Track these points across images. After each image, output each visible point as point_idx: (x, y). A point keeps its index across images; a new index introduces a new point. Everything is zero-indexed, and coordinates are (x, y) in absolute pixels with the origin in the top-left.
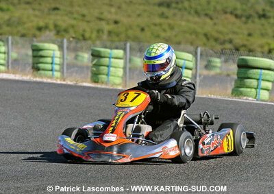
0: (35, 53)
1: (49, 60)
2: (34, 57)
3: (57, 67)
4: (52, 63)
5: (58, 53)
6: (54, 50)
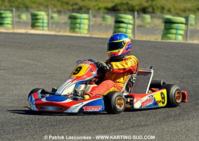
0: (34, 17)
1: (41, 21)
2: (33, 19)
3: (45, 25)
4: (43, 23)
5: (46, 17)
6: (43, 15)
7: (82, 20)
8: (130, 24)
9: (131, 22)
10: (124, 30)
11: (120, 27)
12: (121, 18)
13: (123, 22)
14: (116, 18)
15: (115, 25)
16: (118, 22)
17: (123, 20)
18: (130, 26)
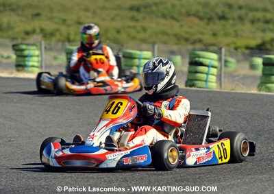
7: (142, 61)
8: (213, 67)
9: (216, 63)
10: (203, 76)
11: (196, 72)
12: (199, 57)
13: (201, 64)
14: (190, 58)
15: (189, 69)
16: (195, 63)
17: (201, 60)
18: (214, 71)
